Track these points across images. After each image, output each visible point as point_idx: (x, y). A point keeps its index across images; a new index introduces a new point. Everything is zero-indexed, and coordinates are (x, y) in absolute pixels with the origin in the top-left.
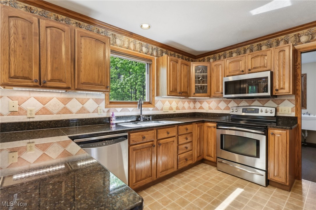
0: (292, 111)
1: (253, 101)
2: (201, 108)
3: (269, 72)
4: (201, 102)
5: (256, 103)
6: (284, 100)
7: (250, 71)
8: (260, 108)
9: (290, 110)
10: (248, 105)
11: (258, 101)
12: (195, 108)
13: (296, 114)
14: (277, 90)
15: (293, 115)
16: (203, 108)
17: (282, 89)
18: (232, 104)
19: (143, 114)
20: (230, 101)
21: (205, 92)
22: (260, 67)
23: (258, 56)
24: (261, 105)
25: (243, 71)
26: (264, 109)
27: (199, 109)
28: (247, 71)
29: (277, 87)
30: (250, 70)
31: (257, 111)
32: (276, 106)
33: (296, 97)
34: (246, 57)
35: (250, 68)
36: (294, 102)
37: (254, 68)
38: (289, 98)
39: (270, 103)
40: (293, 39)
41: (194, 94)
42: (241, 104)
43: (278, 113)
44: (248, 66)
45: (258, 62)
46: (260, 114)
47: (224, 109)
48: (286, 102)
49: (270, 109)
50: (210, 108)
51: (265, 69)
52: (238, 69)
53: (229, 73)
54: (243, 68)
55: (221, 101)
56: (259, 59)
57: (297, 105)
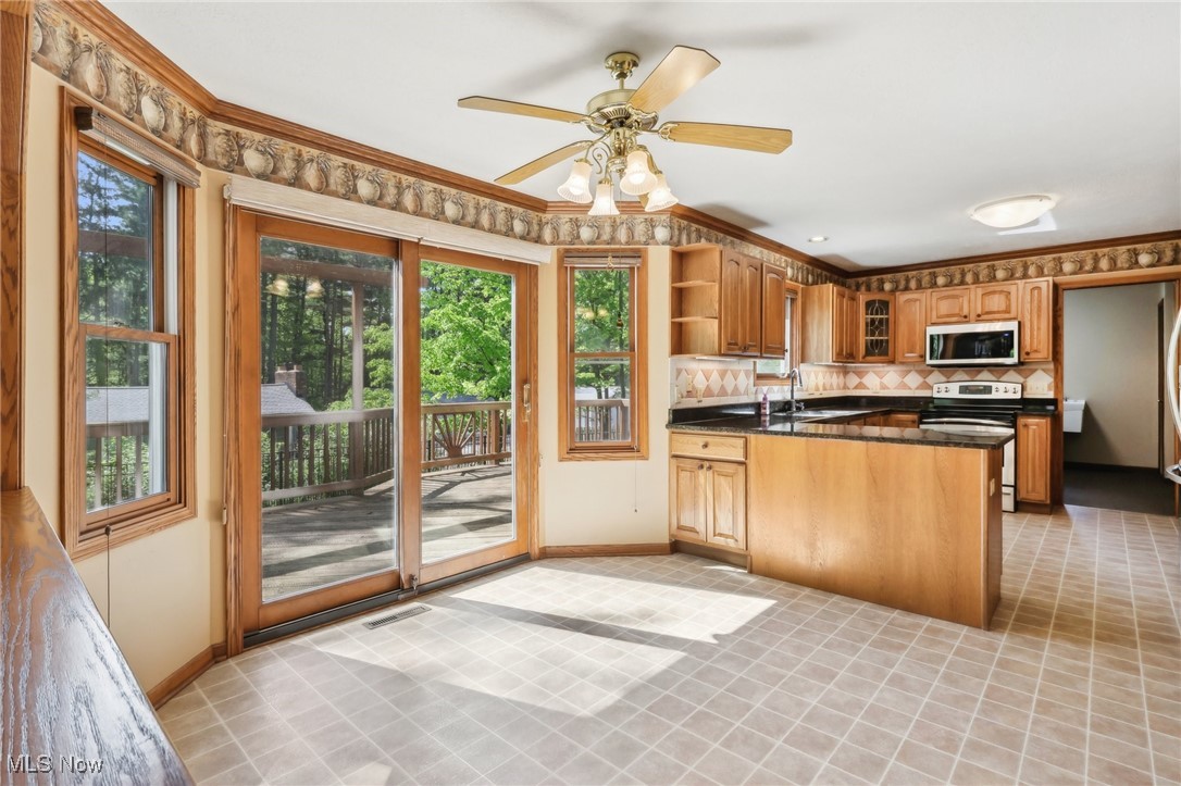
0: (1049, 389)
1: (980, 372)
2: (860, 386)
3: (1016, 323)
4: (860, 374)
5: (985, 375)
6: (1035, 370)
7: (979, 318)
8: (994, 385)
9: (1046, 388)
10: (968, 378)
11: (989, 371)
12: (845, 387)
13: (1056, 393)
14: (1028, 354)
15: (1051, 395)
16: (865, 387)
17: (1036, 351)
18: (936, 376)
19: (795, 397)
20: (931, 372)
21: (884, 353)
22: (998, 312)
23: (994, 292)
24: (994, 379)
25: (965, 317)
26: (1001, 386)
27: (856, 388)
28: (973, 316)
29: (1028, 349)
30: (979, 316)
31: (988, 390)
32: (1022, 380)
33: (1055, 365)
34: (973, 293)
35: (979, 312)
36: (1053, 374)
37: (988, 313)
38: (1044, 367)
39: (1012, 375)
40: (1051, 264)
41: (864, 357)
42: (955, 378)
43: (1025, 393)
44: (976, 309)
45: (996, 302)
46: (994, 396)
47: (917, 388)
48: (1039, 374)
49: (1013, 385)
50: (884, 387)
51: (1007, 316)
52: (957, 311)
53: (938, 317)
54: (965, 312)
55: (910, 371)
56: (996, 297)
57: (1055, 378)
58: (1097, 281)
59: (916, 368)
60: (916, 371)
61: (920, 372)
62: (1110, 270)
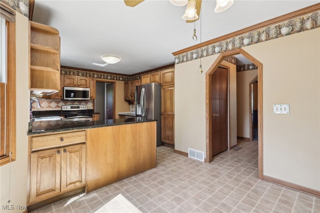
3: (89, 89)
5: (77, 103)
8: (80, 106)
9: (91, 106)
10: (72, 104)
14: (91, 97)
15: (92, 108)
17: (93, 97)
20: (60, 102)
22: (84, 85)
23: (83, 79)
25: (75, 85)
26: (82, 106)
28: (77, 85)
30: (79, 85)
31: (78, 107)
34: (77, 78)
35: (79, 84)
36: (93, 103)
37: (81, 85)
38: (91, 101)
39: (83, 103)
42: (68, 104)
47: (55, 107)
48: (90, 103)
49: (85, 106)
51: (86, 87)
52: (72, 83)
53: (66, 84)
54: (75, 84)
55: (52, 102)
56: (83, 81)
57: (93, 104)
58: (101, 81)
59: (55, 101)
60: (55, 102)
61: (56, 102)
62: (103, 79)
